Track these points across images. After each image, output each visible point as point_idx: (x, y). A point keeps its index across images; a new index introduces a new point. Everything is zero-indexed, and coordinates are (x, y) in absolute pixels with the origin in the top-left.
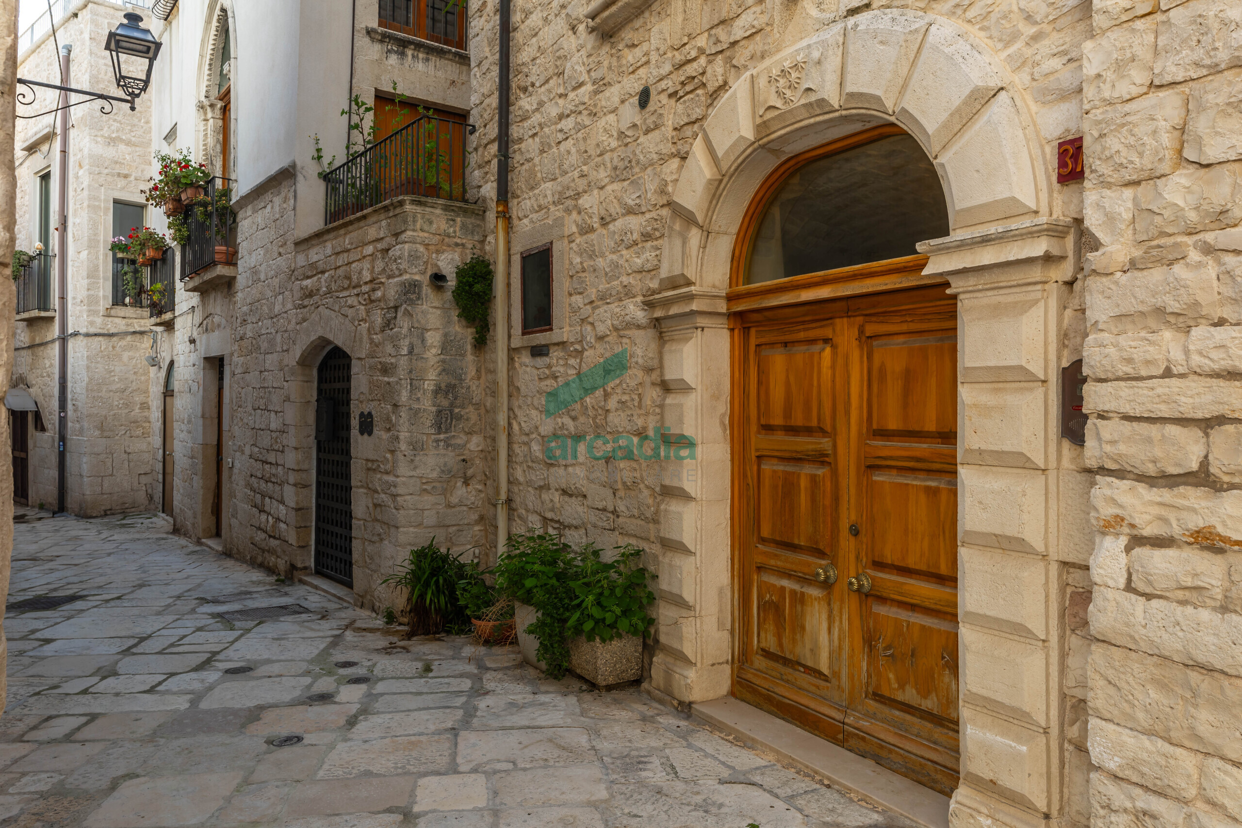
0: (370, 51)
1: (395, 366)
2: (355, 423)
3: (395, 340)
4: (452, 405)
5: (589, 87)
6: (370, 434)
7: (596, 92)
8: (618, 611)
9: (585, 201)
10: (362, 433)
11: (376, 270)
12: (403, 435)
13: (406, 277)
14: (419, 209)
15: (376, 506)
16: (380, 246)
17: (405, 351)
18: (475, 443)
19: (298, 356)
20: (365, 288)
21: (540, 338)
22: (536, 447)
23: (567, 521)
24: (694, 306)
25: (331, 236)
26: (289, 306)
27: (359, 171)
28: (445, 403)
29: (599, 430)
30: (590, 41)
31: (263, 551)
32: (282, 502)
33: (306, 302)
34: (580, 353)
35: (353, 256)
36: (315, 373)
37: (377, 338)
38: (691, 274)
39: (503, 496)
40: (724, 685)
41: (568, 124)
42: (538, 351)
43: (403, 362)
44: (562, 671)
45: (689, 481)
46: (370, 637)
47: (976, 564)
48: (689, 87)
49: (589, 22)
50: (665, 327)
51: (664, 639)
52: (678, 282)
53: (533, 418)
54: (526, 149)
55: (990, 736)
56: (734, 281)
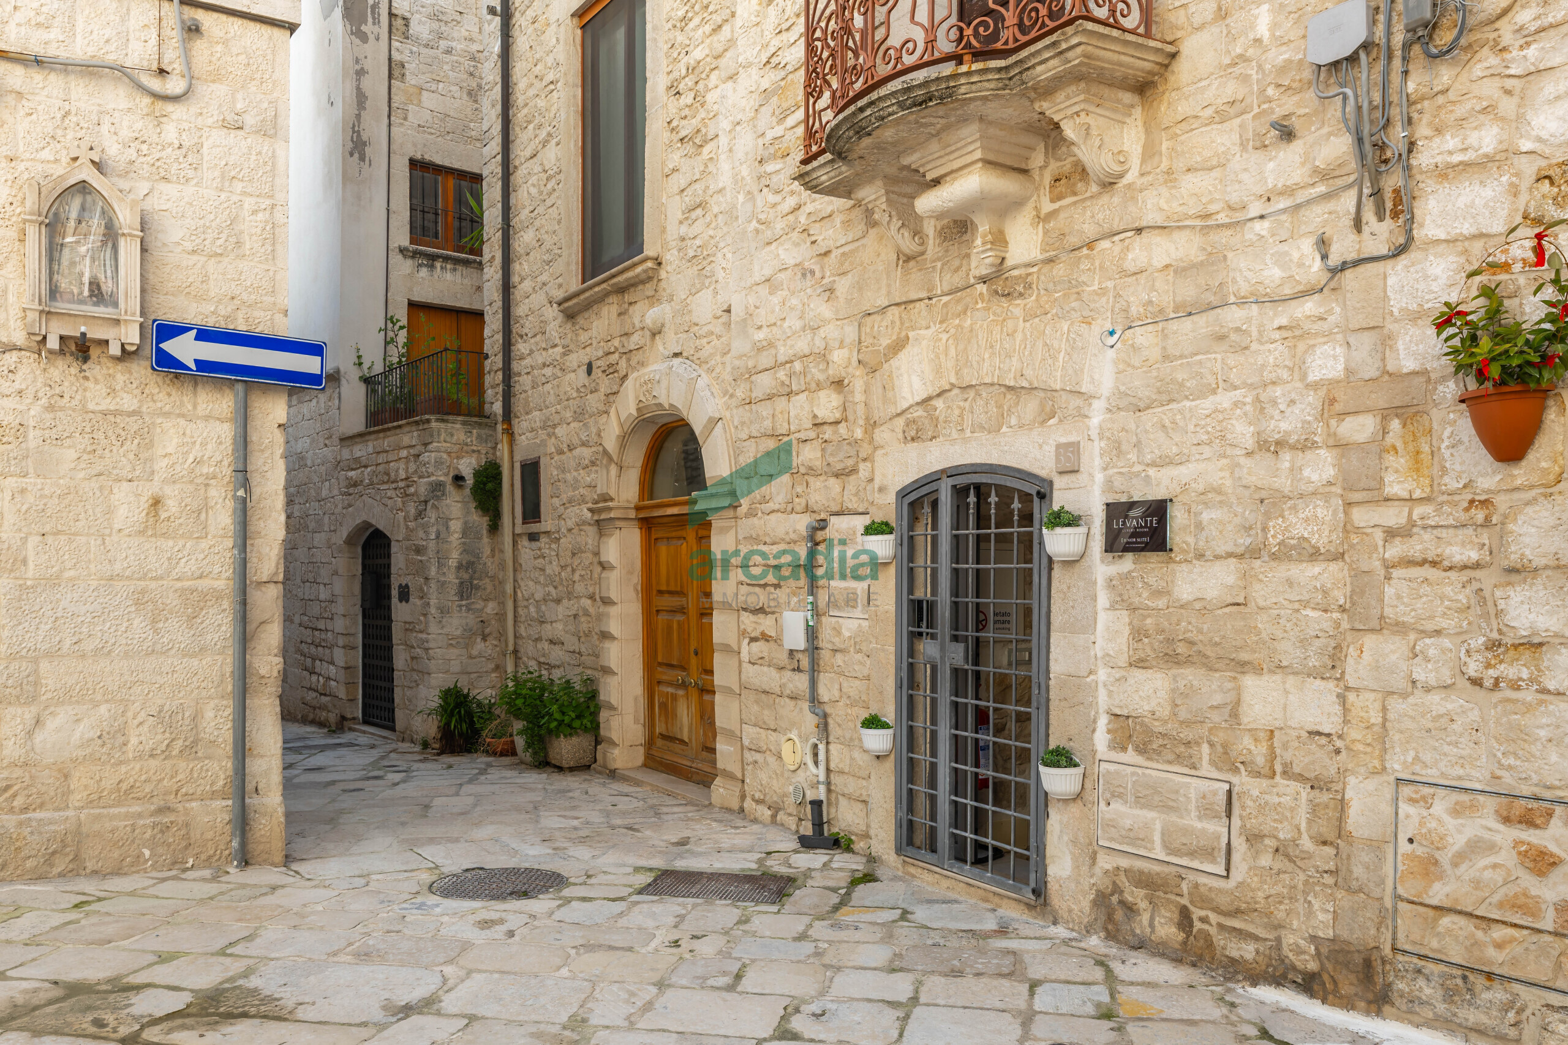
0: (403, 267)
1: (425, 548)
2: (395, 593)
3: (425, 527)
4: (472, 578)
5: (559, 349)
6: (407, 601)
7: (564, 354)
8: (573, 715)
9: (559, 431)
10: (401, 601)
11: (411, 471)
12: (433, 602)
13: (433, 478)
14: (442, 425)
15: (413, 658)
16: (412, 451)
17: (433, 536)
18: (491, 608)
19: (344, 536)
20: (401, 484)
21: (534, 528)
22: (532, 609)
23: (553, 662)
24: (612, 515)
25: (373, 437)
26: (336, 492)
27: (395, 378)
28: (466, 576)
29: (570, 595)
30: (561, 317)
31: (314, 708)
32: (332, 663)
33: (351, 490)
34: (558, 540)
35: (391, 457)
36: (360, 550)
37: (411, 525)
38: (612, 493)
39: (511, 648)
40: (640, 759)
41: (548, 371)
42: (533, 537)
43: (432, 545)
44: (544, 763)
45: (614, 628)
46: (409, 757)
47: (718, 660)
48: (610, 370)
49: (560, 304)
50: (601, 526)
51: (603, 732)
52: (606, 498)
53: (530, 588)
54: (523, 382)
55: (723, 747)
56: (642, 497)
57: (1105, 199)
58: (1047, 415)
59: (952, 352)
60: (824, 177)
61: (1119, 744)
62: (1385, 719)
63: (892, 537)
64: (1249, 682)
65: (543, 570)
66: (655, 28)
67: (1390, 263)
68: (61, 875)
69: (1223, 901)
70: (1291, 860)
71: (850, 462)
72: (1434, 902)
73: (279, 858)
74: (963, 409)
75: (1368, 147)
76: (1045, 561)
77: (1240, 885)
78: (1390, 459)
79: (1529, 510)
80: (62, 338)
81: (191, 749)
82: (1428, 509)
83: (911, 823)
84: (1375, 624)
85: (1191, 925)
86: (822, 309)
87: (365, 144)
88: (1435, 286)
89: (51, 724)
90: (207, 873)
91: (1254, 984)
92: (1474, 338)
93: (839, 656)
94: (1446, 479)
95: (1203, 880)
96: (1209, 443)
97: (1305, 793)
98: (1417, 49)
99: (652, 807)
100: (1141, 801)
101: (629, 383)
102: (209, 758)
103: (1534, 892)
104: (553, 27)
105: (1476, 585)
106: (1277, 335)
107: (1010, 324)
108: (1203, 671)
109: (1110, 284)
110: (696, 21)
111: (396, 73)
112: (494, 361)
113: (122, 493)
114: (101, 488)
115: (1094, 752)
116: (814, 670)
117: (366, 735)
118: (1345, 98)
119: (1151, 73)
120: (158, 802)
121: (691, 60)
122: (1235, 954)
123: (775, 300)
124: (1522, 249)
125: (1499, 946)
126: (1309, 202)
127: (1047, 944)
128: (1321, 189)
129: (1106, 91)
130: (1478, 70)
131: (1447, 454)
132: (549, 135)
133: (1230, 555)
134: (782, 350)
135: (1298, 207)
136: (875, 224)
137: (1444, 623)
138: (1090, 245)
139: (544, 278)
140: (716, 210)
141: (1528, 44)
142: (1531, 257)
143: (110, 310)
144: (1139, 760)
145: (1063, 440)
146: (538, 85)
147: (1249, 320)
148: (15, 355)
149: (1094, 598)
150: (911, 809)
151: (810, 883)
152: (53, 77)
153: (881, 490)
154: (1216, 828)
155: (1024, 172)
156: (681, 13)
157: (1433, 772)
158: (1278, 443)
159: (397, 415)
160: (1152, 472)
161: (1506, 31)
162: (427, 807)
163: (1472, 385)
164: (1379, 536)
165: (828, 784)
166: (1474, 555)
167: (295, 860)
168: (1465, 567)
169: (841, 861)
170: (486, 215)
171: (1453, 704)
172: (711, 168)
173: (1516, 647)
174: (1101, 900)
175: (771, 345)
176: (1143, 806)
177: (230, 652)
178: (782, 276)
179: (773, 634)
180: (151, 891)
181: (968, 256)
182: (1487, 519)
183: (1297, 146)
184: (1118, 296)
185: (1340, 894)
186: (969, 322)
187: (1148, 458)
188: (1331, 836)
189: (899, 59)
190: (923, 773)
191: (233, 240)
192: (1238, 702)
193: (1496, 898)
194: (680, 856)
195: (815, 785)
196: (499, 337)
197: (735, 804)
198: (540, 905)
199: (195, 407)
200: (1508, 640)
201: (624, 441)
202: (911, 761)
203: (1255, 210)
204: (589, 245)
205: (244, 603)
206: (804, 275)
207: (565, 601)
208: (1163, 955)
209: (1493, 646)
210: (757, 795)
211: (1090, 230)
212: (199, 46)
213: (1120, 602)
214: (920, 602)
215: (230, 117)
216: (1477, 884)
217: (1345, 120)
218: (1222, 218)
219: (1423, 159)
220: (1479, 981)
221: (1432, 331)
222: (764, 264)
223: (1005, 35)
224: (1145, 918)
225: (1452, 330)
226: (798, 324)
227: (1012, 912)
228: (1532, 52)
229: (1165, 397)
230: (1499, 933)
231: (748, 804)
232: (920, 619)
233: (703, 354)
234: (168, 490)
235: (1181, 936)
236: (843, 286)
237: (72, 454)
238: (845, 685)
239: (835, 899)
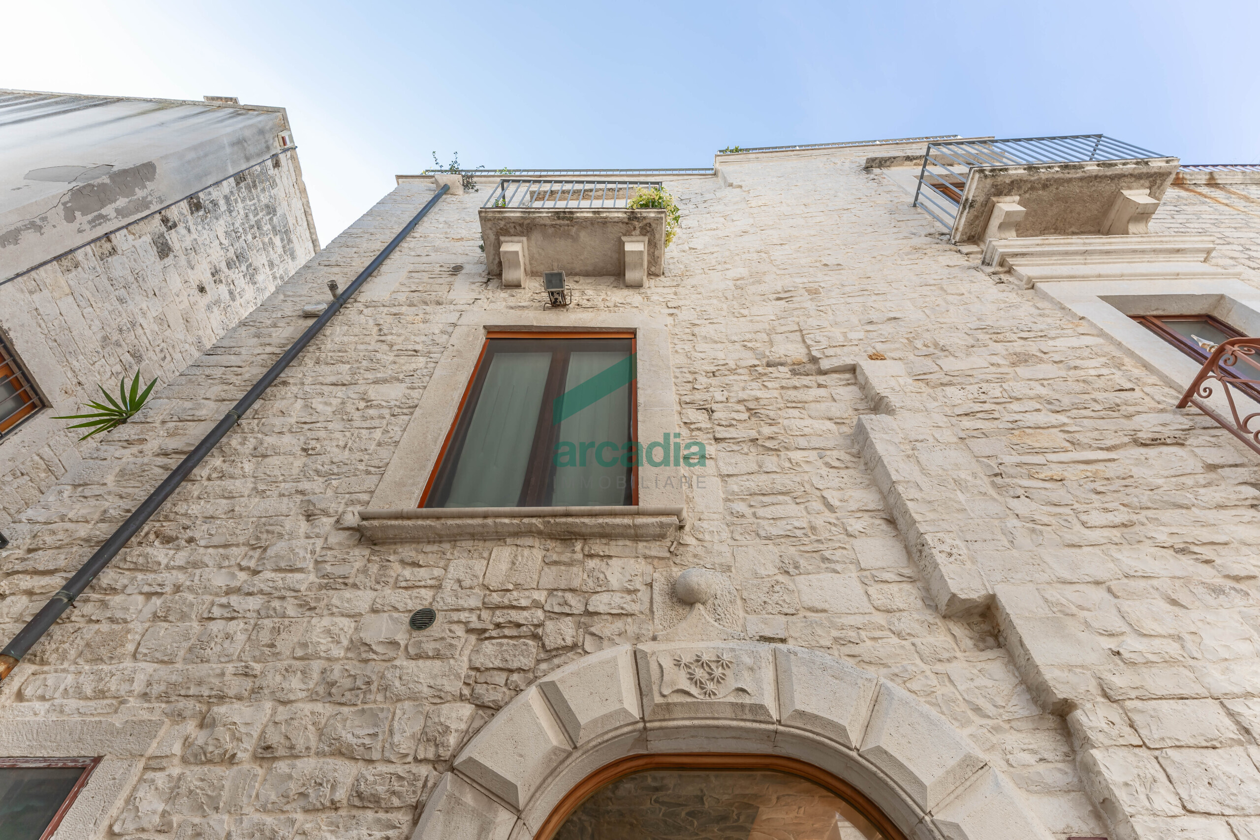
5: (312, 577)
7: (325, 587)
9: (232, 712)
30: (337, 538)
41: (245, 603)
104: (439, 325)
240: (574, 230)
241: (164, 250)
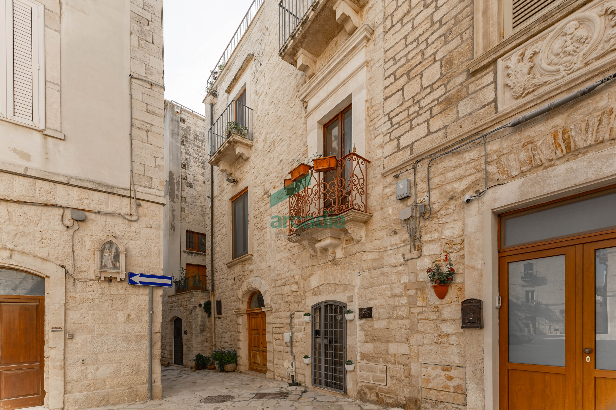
0: (185, 255)
2: (183, 332)
3: (192, 317)
4: (204, 328)
5: (226, 275)
6: (187, 334)
7: (228, 276)
8: (231, 359)
9: (226, 293)
10: (185, 334)
11: (188, 303)
12: (194, 334)
13: (194, 305)
14: (196, 293)
15: (188, 348)
16: (188, 299)
17: (194, 319)
18: (208, 335)
19: (169, 319)
20: (185, 307)
21: (220, 316)
22: (219, 335)
23: (225, 347)
24: (240, 312)
25: (177, 296)
26: (167, 309)
27: (183, 282)
28: (202, 328)
29: (229, 331)
30: (227, 267)
32: (166, 350)
33: (171, 308)
34: (226, 319)
35: (182, 300)
36: (173, 323)
37: (188, 316)
38: (240, 307)
39: (214, 344)
40: (248, 368)
41: (223, 280)
42: (220, 318)
43: (193, 321)
44: (223, 370)
45: (241, 338)
46: (188, 371)
47: (268, 345)
48: (240, 279)
49: (226, 264)
50: (238, 315)
51: (238, 362)
52: (239, 309)
53: (218, 330)
54: (217, 282)
55: (269, 364)
56: (248, 308)
57: (357, 245)
58: (345, 290)
59: (324, 276)
60: (294, 239)
61: (362, 359)
62: (418, 351)
63: (310, 316)
64: (390, 345)
65: (222, 326)
66: (250, 203)
67: (417, 259)
68: (103, 405)
69: (386, 391)
70: (400, 381)
71: (300, 300)
72: (429, 388)
73: (160, 397)
74: (326, 289)
75: (412, 236)
76: (345, 321)
77: (389, 387)
78: (418, 299)
79: (446, 308)
80: (105, 277)
81: (138, 373)
82: (426, 308)
83: (315, 379)
84: (416, 332)
85: (379, 396)
86: (293, 267)
87: (175, 227)
88: (426, 264)
89: (101, 369)
90: (142, 402)
91: (392, 408)
92: (434, 275)
93: (298, 343)
94: (429, 302)
95: (381, 386)
96: (381, 296)
97: (402, 367)
98: (421, 217)
99: (252, 379)
100: (367, 371)
101: (245, 283)
102: (142, 375)
103: (449, 384)
104: (225, 202)
105: (436, 323)
106: (394, 274)
107: (337, 270)
108: (380, 343)
109: (359, 263)
110: (261, 202)
111: (183, 210)
112: (209, 277)
113: (120, 314)
114: (114, 312)
115: (357, 361)
116: (292, 346)
117: (175, 367)
118: (407, 226)
119: (367, 220)
120: (129, 386)
121: (260, 211)
122: (388, 402)
123: (281, 264)
124: (443, 257)
125: (442, 396)
126: (401, 247)
127: (348, 403)
128: (403, 244)
129: (357, 223)
130: (434, 222)
131: (429, 297)
132: (224, 226)
133: (385, 318)
134: (283, 276)
135: (398, 248)
136: (305, 249)
137: (430, 331)
138: (354, 254)
139: (222, 258)
140: (266, 244)
141: (443, 218)
142: (445, 259)
143: (117, 270)
144: (367, 362)
145: (349, 295)
146: (220, 214)
147: (389, 270)
148: (92, 282)
149: (357, 328)
150: (315, 376)
151: (292, 393)
152: (102, 216)
153: (307, 306)
154: (384, 375)
155: (339, 239)
156: (257, 200)
157: (428, 361)
158: (395, 295)
159: (183, 291)
160: (369, 302)
161: (439, 215)
162: (195, 383)
163: (434, 284)
164: (416, 314)
165: (295, 371)
166: (435, 317)
167: (164, 397)
168: (433, 320)
169: (299, 388)
170: (207, 244)
171: (432, 347)
172: (265, 235)
173: (444, 335)
174: (359, 392)
175: (280, 274)
176: (368, 372)
177: (148, 349)
178: (283, 259)
179: (281, 338)
180: (128, 407)
181: (327, 256)
182: (438, 310)
183: (398, 236)
184: (360, 265)
185: (410, 387)
186: (327, 270)
187: (368, 299)
188: (408, 376)
189: (312, 215)
190: (318, 367)
191: (149, 253)
192: (388, 349)
193: (441, 386)
194: (260, 390)
195: (292, 372)
196: (211, 272)
197: (272, 377)
198: (229, 403)
199: (139, 292)
200: (442, 334)
201: (243, 296)
202: (315, 365)
203: (389, 248)
204: (234, 251)
205: (152, 338)
206: (288, 259)
207: (228, 333)
208: (373, 403)
209: (439, 335)
210: (278, 375)
211: (354, 251)
212: (140, 209)
213: (362, 329)
214: (317, 330)
215: (148, 225)
216: (437, 383)
217: (407, 231)
218: (383, 250)
219: (424, 239)
220: (438, 403)
221: (426, 273)
222: (278, 256)
223: (336, 211)
224: (369, 395)
225: (430, 273)
226: (287, 270)
227: (339, 396)
228: (444, 219)
229: (371, 286)
230: (442, 393)
231: (276, 377)
232: (317, 334)
233: (263, 276)
234: (132, 312)
235: (377, 399)
236: (298, 262)
237: (107, 305)
238: (299, 349)
239: (298, 397)
240: (225, 153)
241: (190, 185)
